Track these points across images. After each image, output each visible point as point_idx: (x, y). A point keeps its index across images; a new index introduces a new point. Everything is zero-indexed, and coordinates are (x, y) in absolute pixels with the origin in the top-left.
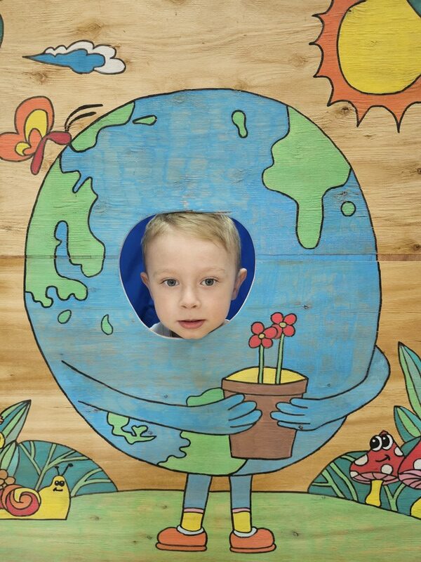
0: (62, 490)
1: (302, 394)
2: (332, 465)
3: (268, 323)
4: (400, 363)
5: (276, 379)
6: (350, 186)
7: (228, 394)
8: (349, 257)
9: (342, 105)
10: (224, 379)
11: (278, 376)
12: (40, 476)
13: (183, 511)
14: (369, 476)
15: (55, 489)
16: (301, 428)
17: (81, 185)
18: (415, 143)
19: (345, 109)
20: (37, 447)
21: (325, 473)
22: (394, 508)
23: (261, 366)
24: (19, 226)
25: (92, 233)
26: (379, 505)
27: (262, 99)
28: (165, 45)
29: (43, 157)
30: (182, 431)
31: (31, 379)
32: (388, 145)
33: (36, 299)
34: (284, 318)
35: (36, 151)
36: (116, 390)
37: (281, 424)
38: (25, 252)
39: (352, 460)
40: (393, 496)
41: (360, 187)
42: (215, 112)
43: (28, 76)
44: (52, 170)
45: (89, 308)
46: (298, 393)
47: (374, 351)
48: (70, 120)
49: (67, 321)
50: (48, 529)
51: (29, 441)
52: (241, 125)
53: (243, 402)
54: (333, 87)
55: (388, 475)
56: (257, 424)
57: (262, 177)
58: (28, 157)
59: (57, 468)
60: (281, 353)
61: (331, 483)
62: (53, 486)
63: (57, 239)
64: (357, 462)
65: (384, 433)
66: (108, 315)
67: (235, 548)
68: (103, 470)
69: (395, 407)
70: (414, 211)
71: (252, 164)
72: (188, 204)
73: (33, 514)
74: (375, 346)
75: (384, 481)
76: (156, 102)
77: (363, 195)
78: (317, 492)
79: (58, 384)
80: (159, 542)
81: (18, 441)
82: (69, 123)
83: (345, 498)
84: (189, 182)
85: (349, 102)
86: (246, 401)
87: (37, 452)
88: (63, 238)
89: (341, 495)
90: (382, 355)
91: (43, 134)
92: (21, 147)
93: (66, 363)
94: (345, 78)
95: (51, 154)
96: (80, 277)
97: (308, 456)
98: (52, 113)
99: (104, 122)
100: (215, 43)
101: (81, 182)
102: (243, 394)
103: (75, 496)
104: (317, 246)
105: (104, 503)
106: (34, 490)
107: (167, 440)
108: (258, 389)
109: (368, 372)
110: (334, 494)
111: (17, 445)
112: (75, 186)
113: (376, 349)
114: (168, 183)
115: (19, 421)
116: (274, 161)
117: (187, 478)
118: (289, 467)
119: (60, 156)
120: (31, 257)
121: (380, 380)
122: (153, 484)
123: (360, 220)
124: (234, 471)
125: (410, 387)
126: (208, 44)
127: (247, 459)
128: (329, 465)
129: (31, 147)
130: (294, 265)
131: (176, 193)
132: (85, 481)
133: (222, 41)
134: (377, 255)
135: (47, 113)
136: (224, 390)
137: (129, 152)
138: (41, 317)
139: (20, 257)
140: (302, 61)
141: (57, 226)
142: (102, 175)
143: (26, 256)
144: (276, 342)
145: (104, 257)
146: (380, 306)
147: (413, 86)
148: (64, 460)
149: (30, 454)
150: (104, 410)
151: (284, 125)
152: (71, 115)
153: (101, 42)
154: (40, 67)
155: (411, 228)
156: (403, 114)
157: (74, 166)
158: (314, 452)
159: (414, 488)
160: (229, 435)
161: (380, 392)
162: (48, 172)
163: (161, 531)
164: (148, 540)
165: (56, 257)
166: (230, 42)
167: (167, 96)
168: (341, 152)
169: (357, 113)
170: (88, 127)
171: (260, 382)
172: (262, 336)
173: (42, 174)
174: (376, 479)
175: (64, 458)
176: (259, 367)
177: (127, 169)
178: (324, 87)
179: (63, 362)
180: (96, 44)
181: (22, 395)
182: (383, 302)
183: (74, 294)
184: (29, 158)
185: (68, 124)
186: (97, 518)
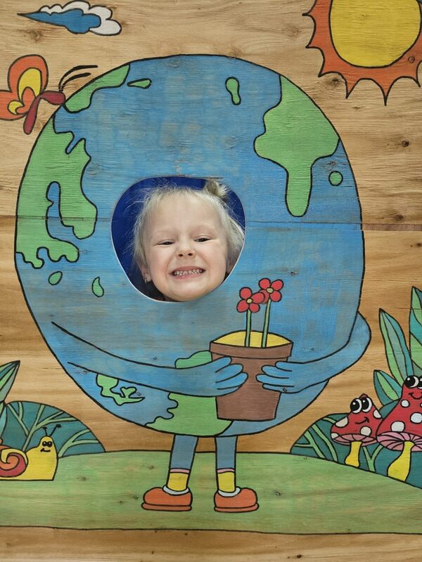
0: (49, 451)
1: (287, 358)
2: (314, 427)
3: (256, 289)
4: (381, 329)
5: (262, 342)
6: (338, 157)
7: (216, 357)
8: (335, 225)
9: (332, 76)
10: (212, 342)
11: (264, 340)
12: (27, 437)
13: (169, 471)
14: (349, 437)
15: (43, 450)
16: (285, 390)
17: (75, 146)
18: (401, 116)
19: (336, 80)
20: (25, 408)
21: (307, 435)
22: (372, 468)
23: (248, 330)
24: (10, 186)
25: (84, 195)
26: (357, 465)
27: (255, 67)
28: (161, 8)
29: (36, 117)
30: (170, 392)
31: (21, 340)
32: (375, 118)
33: (26, 260)
34: (271, 283)
35: (29, 110)
36: (105, 352)
37: (266, 386)
38: (17, 213)
39: (334, 422)
40: (371, 457)
41: (347, 158)
42: (209, 78)
43: (23, 34)
44: (45, 130)
45: (80, 270)
46: (282, 356)
47: (356, 317)
48: (64, 80)
49: (58, 283)
50: (35, 490)
51: (18, 402)
52: (234, 92)
53: (230, 364)
54: (324, 58)
55: (366, 436)
56: (243, 386)
57: (254, 145)
58: (20, 116)
59: (45, 428)
60: (268, 317)
61: (313, 444)
62: (41, 447)
63: (50, 201)
64: (337, 424)
65: (364, 396)
66: (99, 278)
67: (219, 508)
68: (91, 431)
69: (375, 371)
70: (398, 182)
71: (245, 131)
72: (180, 168)
73: (20, 474)
74: (358, 312)
75: (363, 442)
76: (151, 66)
77: (350, 166)
78: (298, 453)
79: (48, 345)
80: (145, 502)
81: (6, 402)
82: (63, 82)
83: (326, 459)
84: (183, 146)
85: (340, 74)
86: (233, 364)
87: (25, 414)
88: (56, 200)
89: (321, 456)
90: (363, 321)
91: (37, 93)
92: (14, 106)
93: (56, 325)
94: (336, 50)
95: (44, 114)
96: (72, 238)
97: (292, 417)
98: (46, 72)
99: (98, 84)
100: (211, 9)
101: (74, 143)
102: (230, 357)
103: (63, 457)
104: (305, 213)
105: (92, 464)
106: (21, 450)
107: (155, 401)
108: (245, 352)
109: (350, 337)
110: (315, 455)
111: (5, 405)
112: (68, 147)
113: (359, 315)
114: (161, 147)
115: (8, 381)
116: (265, 129)
117: (174, 438)
118: (272, 429)
119: (53, 116)
120: (22, 217)
121: (362, 345)
122: (140, 445)
123: (346, 189)
124: (220, 432)
125: (389, 352)
126: (203, 10)
127: (232, 420)
128: (311, 426)
129: (24, 106)
130: (282, 232)
131: (168, 158)
132: (73, 442)
133: (218, 8)
134: (361, 225)
135: (41, 72)
136: (212, 353)
137: (123, 115)
138: (32, 278)
139: (11, 217)
140: (295, 31)
141: (49, 186)
142: (95, 137)
143: (17, 216)
144: (263, 307)
145: (96, 219)
146: (364, 274)
147: (401, 61)
148: (51, 421)
149: (18, 415)
150: (93, 372)
151: (275, 94)
152: (66, 75)
153: (97, 3)
154: (34, 25)
155: (394, 199)
156: (390, 87)
157: (67, 126)
158: (297, 414)
159: (392, 450)
160: (216, 397)
161: (361, 356)
162: (41, 132)
163: (147, 492)
164: (133, 500)
165: (47, 218)
166: (225, 10)
167: (163, 60)
168: (330, 122)
169: (346, 85)
170: (82, 88)
171: (247, 345)
172: (249, 301)
173: (34, 134)
174: (355, 440)
175: (53, 419)
176: (246, 331)
177: (121, 132)
178: (316, 59)
179: (53, 323)
180: (92, 5)
181: (11, 355)
182: (366, 269)
183: (65, 256)
184: (22, 117)
185: (62, 84)
186: (84, 479)
